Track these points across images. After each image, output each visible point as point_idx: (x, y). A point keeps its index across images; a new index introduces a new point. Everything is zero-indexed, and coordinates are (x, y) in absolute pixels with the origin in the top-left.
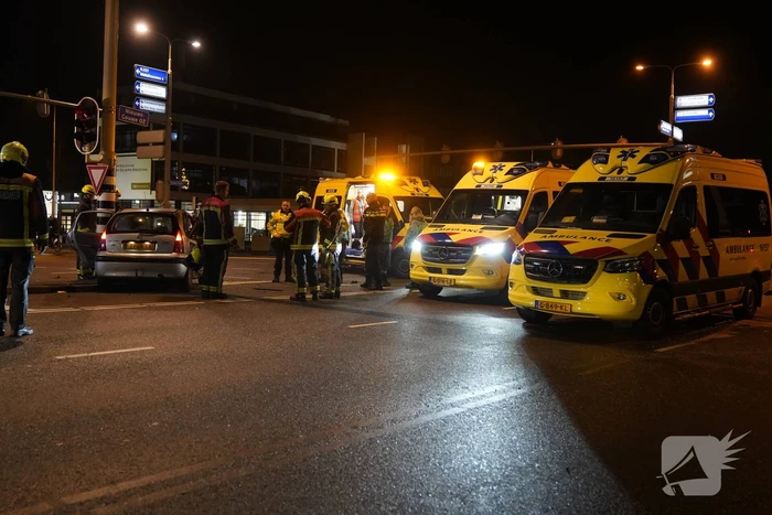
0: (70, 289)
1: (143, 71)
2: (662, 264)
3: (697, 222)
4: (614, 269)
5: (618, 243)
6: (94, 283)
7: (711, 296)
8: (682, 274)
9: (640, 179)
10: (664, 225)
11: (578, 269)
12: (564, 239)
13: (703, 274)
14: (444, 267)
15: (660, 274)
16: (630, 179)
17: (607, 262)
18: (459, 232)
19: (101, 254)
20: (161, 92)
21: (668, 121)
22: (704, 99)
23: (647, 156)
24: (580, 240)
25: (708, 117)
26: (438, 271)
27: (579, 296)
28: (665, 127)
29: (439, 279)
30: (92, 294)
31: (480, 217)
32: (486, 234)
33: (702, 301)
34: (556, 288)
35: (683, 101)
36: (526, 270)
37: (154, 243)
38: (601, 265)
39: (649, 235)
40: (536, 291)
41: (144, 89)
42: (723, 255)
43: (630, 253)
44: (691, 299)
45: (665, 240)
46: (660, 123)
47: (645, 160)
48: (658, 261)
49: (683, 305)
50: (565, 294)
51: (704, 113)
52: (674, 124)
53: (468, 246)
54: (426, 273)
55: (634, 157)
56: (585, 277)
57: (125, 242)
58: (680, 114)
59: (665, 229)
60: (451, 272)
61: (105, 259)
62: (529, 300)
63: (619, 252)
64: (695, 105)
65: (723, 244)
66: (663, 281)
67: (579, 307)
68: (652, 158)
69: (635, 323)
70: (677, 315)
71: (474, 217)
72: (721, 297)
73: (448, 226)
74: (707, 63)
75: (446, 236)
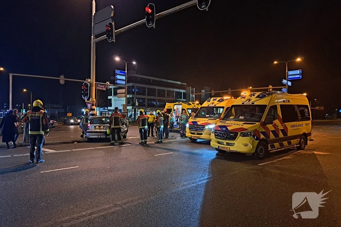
0: (79, 142)
1: (117, 72)
2: (263, 133)
3: (278, 118)
4: (244, 135)
5: (246, 126)
6: (86, 140)
7: (285, 143)
8: (272, 136)
9: (256, 103)
10: (263, 120)
11: (231, 135)
12: (228, 125)
13: (281, 135)
14: (196, 132)
15: (262, 136)
16: (252, 103)
17: (241, 133)
18: (200, 121)
19: (88, 131)
20: (124, 78)
21: (285, 79)
22: (298, 72)
23: (259, 95)
24: (233, 125)
25: (299, 77)
26: (194, 134)
27: (232, 145)
28: (285, 81)
29: (194, 137)
30: (86, 143)
31: (208, 116)
32: (209, 122)
33: (281, 145)
34: (225, 142)
35: (291, 73)
36: (215, 135)
37: (104, 127)
38: (239, 134)
39: (257, 123)
40: (219, 143)
41: (119, 77)
42: (289, 128)
43: (250, 130)
44: (277, 145)
45: (264, 125)
46: (282, 80)
47: (258, 97)
48: (261, 132)
49: (273, 146)
50: (228, 144)
51: (298, 76)
52: (288, 80)
53: (203, 126)
54: (190, 134)
55: (254, 95)
56: (234, 138)
57: (95, 127)
58: (289, 77)
59: (263, 121)
60: (198, 134)
61: (89, 132)
62: (216, 145)
63: (246, 129)
64: (295, 74)
65: (289, 125)
66: (263, 139)
67: (232, 149)
68: (261, 96)
69: (253, 154)
70: (270, 151)
71: (207, 116)
72: (290, 143)
73: (198, 119)
74: (299, 60)
75: (196, 122)
